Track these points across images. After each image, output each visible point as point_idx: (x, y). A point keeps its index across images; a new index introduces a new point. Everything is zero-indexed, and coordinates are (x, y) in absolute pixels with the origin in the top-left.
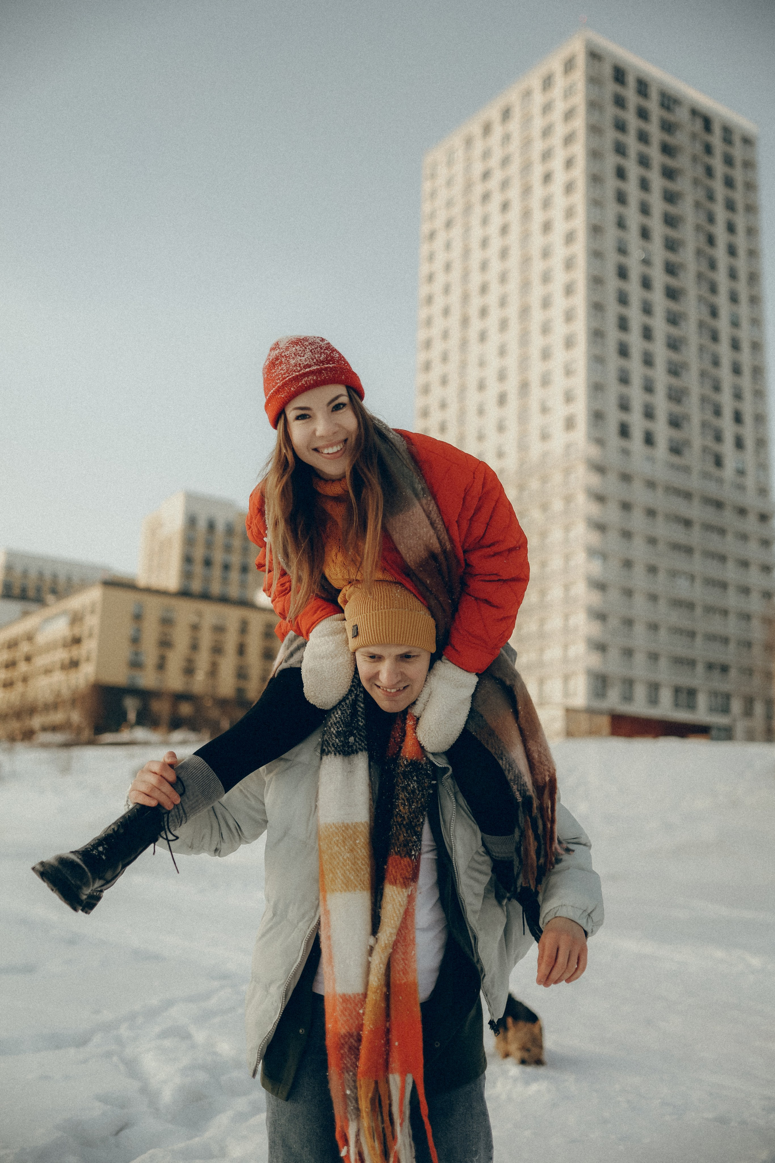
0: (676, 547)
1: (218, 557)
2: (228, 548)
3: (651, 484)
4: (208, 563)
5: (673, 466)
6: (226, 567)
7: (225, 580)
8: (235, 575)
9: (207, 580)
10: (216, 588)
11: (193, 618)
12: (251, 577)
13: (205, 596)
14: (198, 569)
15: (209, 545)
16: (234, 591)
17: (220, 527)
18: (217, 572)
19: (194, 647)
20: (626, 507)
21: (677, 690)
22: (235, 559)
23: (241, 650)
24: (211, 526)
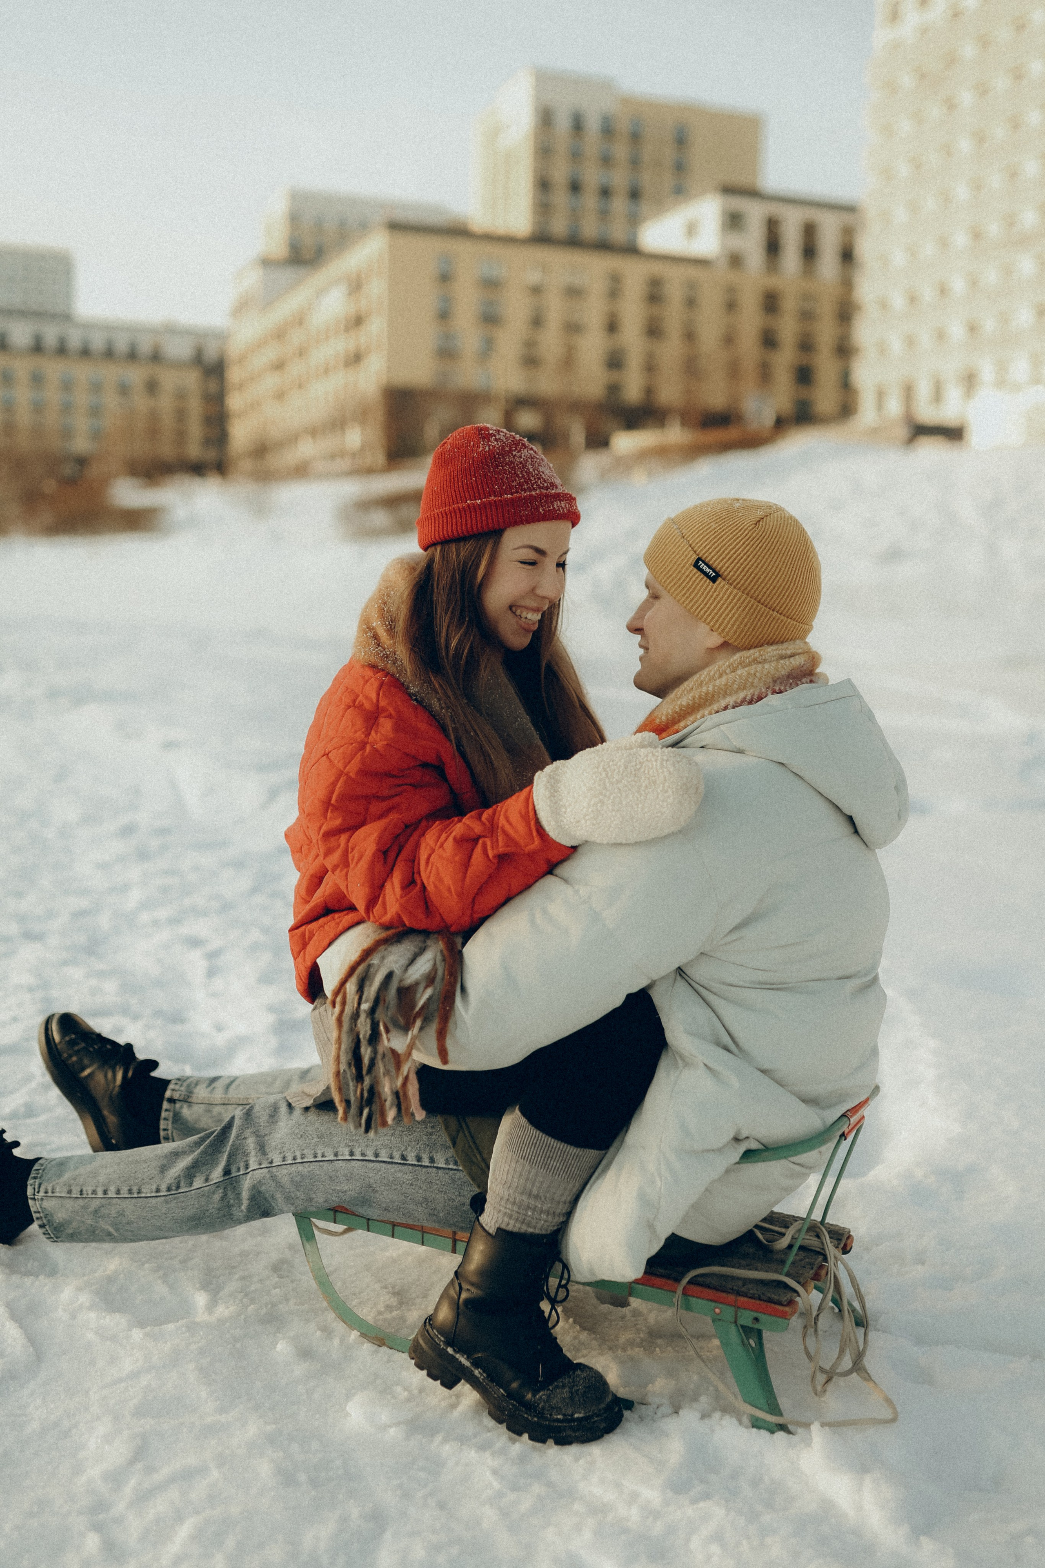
1: (592, 176)
2: (606, 161)
4: (575, 187)
6: (605, 192)
7: (604, 214)
8: (619, 205)
9: (575, 214)
10: (590, 229)
11: (535, 278)
12: (645, 207)
13: (573, 242)
14: (561, 198)
15: (576, 156)
16: (618, 233)
17: (593, 125)
18: (590, 201)
19: (537, 323)
22: (619, 179)
24: (578, 125)
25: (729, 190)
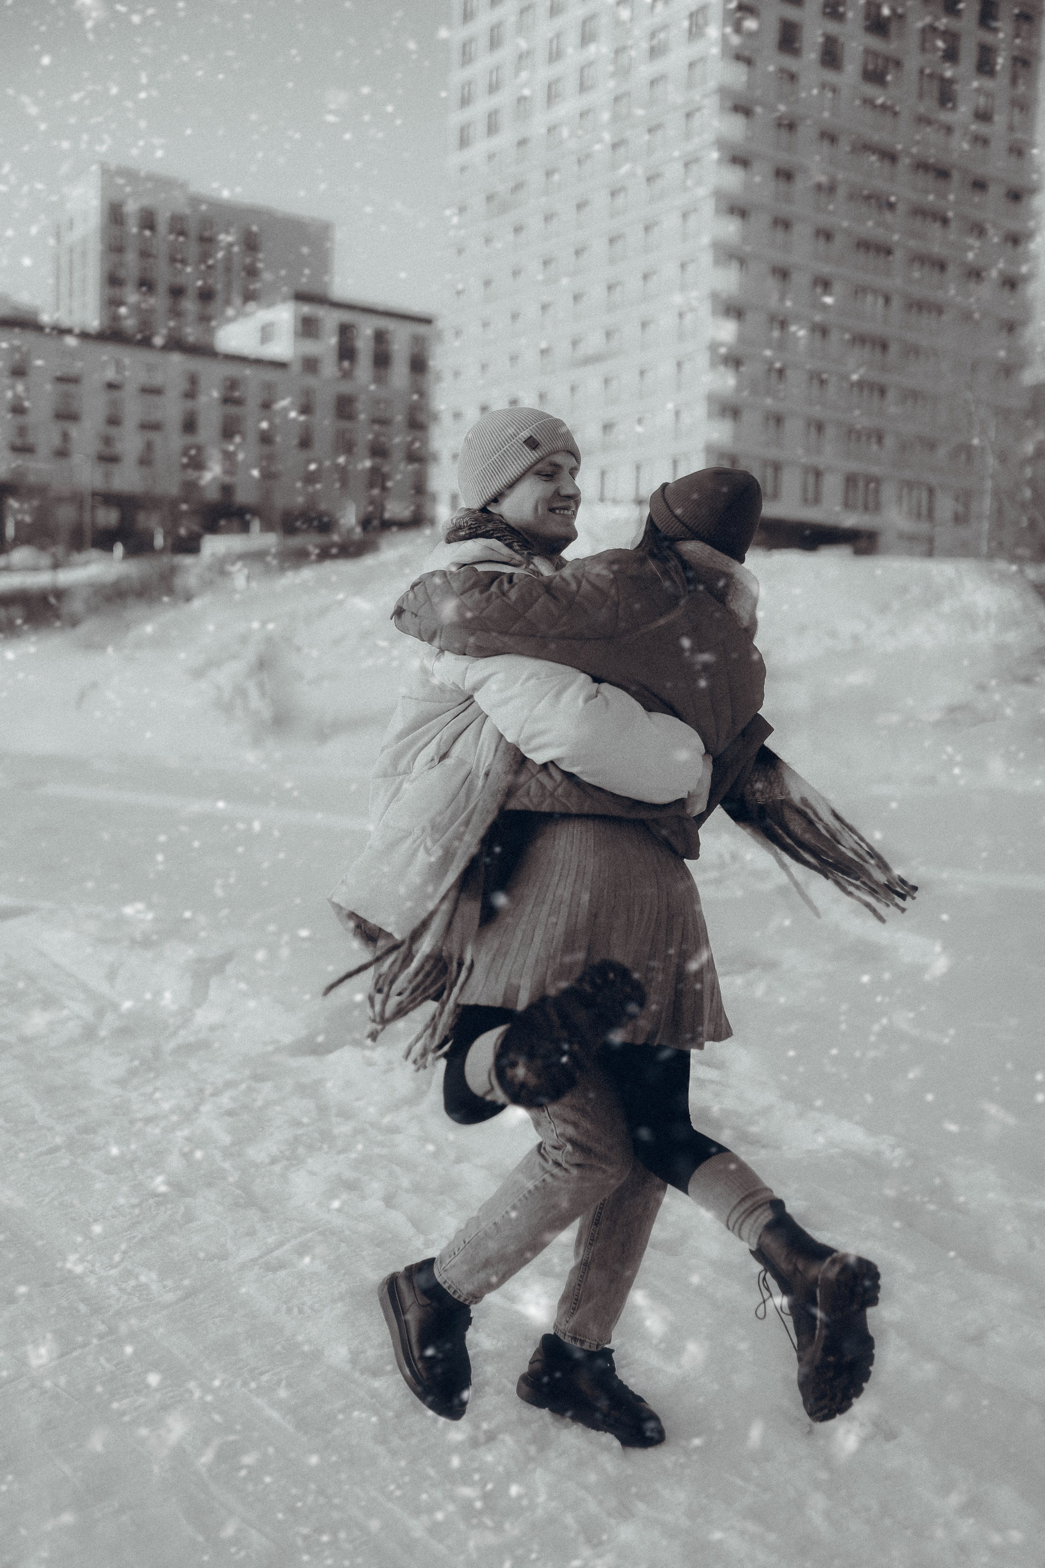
0: (865, 245)
1: (163, 275)
3: (829, 137)
5: (868, 102)
6: (177, 292)
7: (175, 313)
8: (190, 305)
11: (110, 374)
12: (217, 311)
13: (144, 342)
14: (130, 292)
15: (146, 255)
16: (191, 333)
17: (163, 225)
18: (161, 299)
19: (114, 421)
20: (785, 175)
21: (851, 480)
22: (191, 279)
23: (190, 425)
24: (148, 220)
25: (301, 297)
